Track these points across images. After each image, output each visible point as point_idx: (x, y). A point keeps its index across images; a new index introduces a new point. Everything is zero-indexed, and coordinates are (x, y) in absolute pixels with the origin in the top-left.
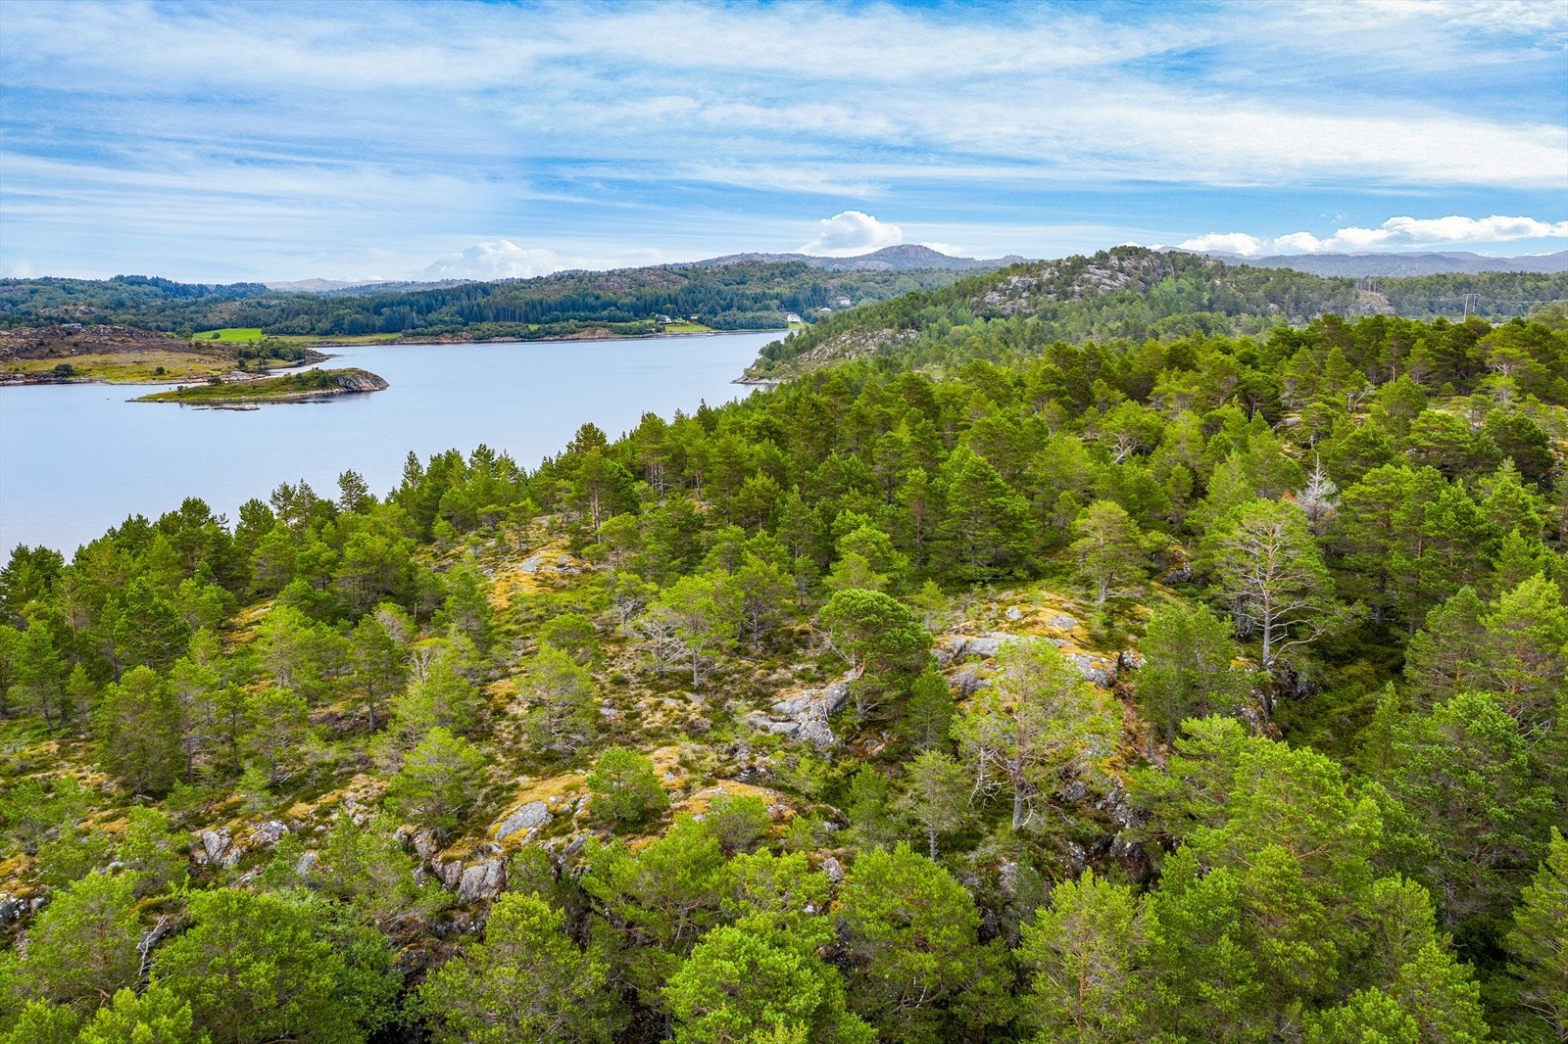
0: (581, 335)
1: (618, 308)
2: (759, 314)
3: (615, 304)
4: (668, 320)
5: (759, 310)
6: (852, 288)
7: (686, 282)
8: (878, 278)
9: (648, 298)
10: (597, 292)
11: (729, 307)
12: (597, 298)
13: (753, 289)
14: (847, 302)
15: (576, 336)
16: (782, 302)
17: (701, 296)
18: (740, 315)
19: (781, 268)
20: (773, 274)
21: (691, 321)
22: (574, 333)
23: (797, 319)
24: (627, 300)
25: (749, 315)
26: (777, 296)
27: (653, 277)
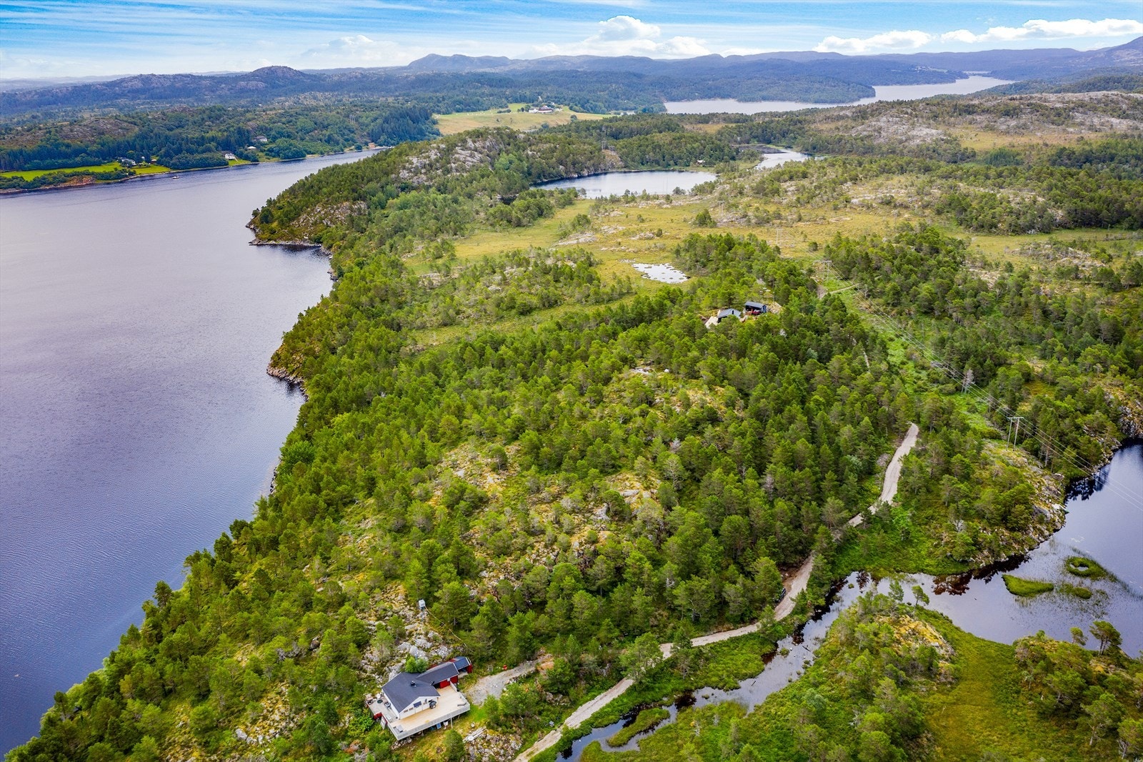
0: (72, 184)
1: (88, 154)
2: (205, 155)
3: (85, 151)
4: (134, 163)
5: (203, 152)
6: (266, 129)
7: (137, 129)
8: (283, 120)
9: (111, 145)
10: (66, 141)
11: (179, 151)
12: (68, 146)
13: (194, 133)
14: (265, 140)
15: (67, 184)
16: (218, 144)
17: (153, 141)
18: (190, 157)
19: (207, 112)
20: (203, 119)
21: (152, 163)
22: (65, 182)
23: (233, 157)
24: (94, 148)
25: (198, 157)
26: (213, 139)
27: (109, 126)
